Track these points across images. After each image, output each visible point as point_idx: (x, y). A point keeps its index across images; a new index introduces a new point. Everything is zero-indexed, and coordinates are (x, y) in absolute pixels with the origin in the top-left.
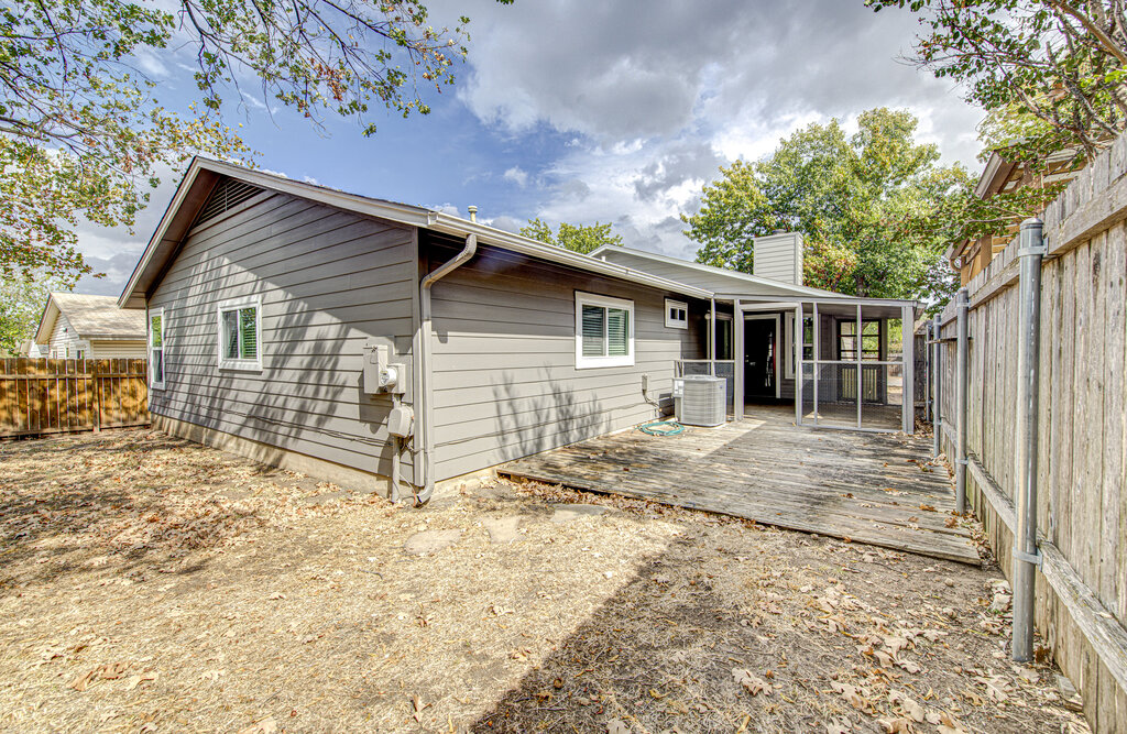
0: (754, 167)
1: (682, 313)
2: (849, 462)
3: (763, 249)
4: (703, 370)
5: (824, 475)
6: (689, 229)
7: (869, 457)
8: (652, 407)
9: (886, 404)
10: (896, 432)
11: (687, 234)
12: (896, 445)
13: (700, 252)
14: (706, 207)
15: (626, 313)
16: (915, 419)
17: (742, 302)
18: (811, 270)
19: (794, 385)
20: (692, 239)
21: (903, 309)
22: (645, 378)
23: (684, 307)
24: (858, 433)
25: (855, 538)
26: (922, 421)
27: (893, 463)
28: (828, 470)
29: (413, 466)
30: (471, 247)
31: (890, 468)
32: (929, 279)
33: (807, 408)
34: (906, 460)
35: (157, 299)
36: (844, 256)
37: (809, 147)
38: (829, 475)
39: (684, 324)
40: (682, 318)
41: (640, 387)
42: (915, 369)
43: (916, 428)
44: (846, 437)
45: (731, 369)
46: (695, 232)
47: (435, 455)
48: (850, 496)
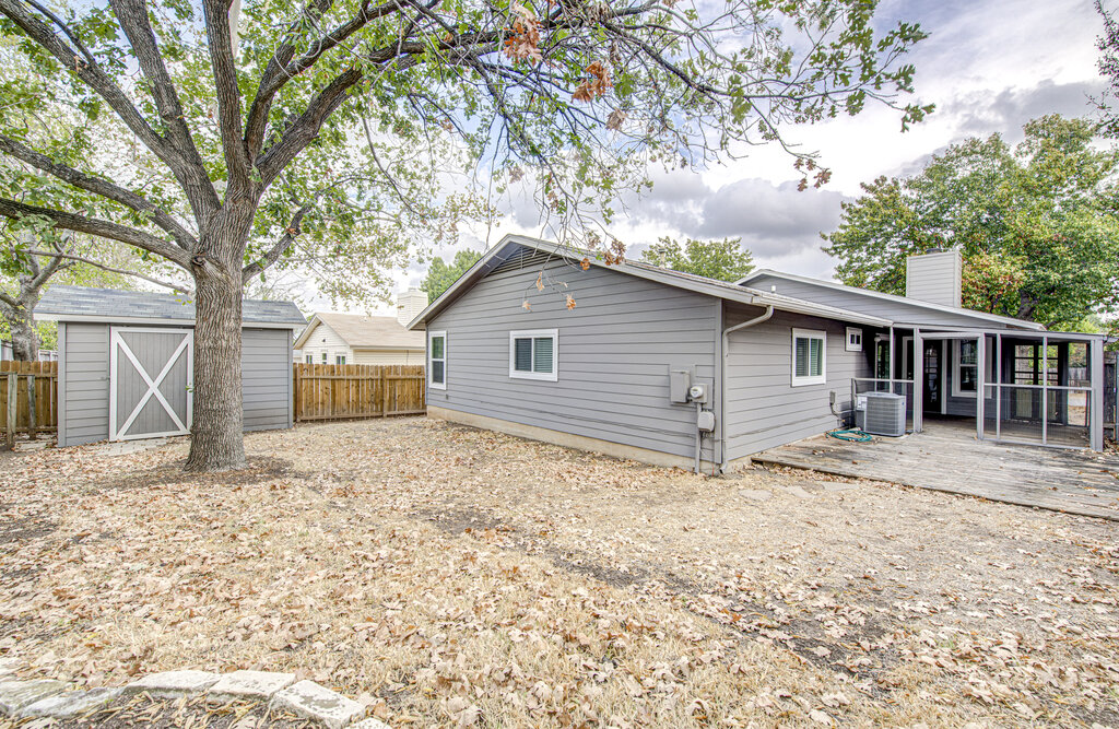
0: (901, 184)
1: (858, 337)
2: (1043, 469)
3: (919, 268)
4: (882, 387)
5: (1025, 476)
6: (829, 244)
7: (1062, 466)
8: (835, 418)
9: (1066, 424)
10: (1083, 449)
11: (826, 251)
12: (1085, 459)
13: (840, 267)
14: (846, 223)
15: (821, 341)
16: (1104, 439)
17: (921, 331)
18: (970, 287)
19: (976, 402)
20: (832, 255)
21: (1092, 343)
22: (833, 394)
23: (859, 332)
24: (1044, 448)
25: (1068, 510)
26: (1111, 441)
27: (1086, 472)
28: (1029, 473)
29: (713, 450)
30: (770, 313)
31: (1084, 475)
32: (1114, 291)
33: (990, 424)
34: (1099, 471)
35: (432, 326)
36: (1006, 269)
37: (966, 161)
38: (1030, 476)
39: (858, 347)
40: (858, 342)
41: (828, 401)
42: (1105, 394)
43: (1105, 447)
44: (1035, 451)
45: (910, 387)
46: (835, 249)
47: (729, 443)
48: (1055, 489)
